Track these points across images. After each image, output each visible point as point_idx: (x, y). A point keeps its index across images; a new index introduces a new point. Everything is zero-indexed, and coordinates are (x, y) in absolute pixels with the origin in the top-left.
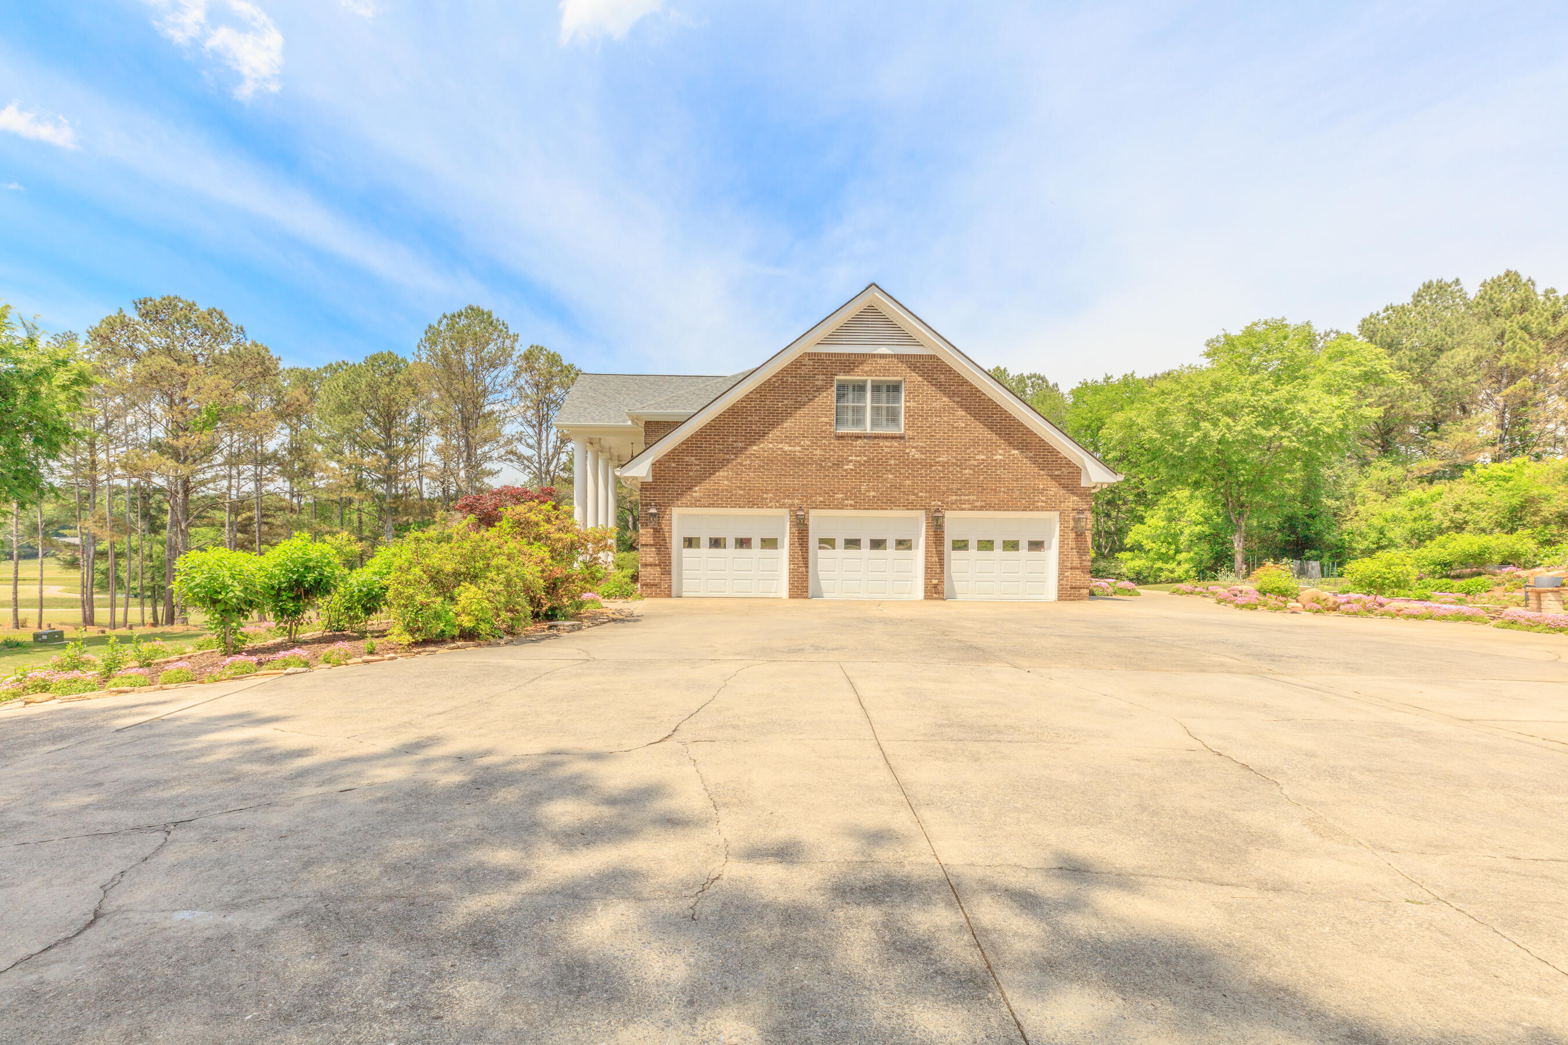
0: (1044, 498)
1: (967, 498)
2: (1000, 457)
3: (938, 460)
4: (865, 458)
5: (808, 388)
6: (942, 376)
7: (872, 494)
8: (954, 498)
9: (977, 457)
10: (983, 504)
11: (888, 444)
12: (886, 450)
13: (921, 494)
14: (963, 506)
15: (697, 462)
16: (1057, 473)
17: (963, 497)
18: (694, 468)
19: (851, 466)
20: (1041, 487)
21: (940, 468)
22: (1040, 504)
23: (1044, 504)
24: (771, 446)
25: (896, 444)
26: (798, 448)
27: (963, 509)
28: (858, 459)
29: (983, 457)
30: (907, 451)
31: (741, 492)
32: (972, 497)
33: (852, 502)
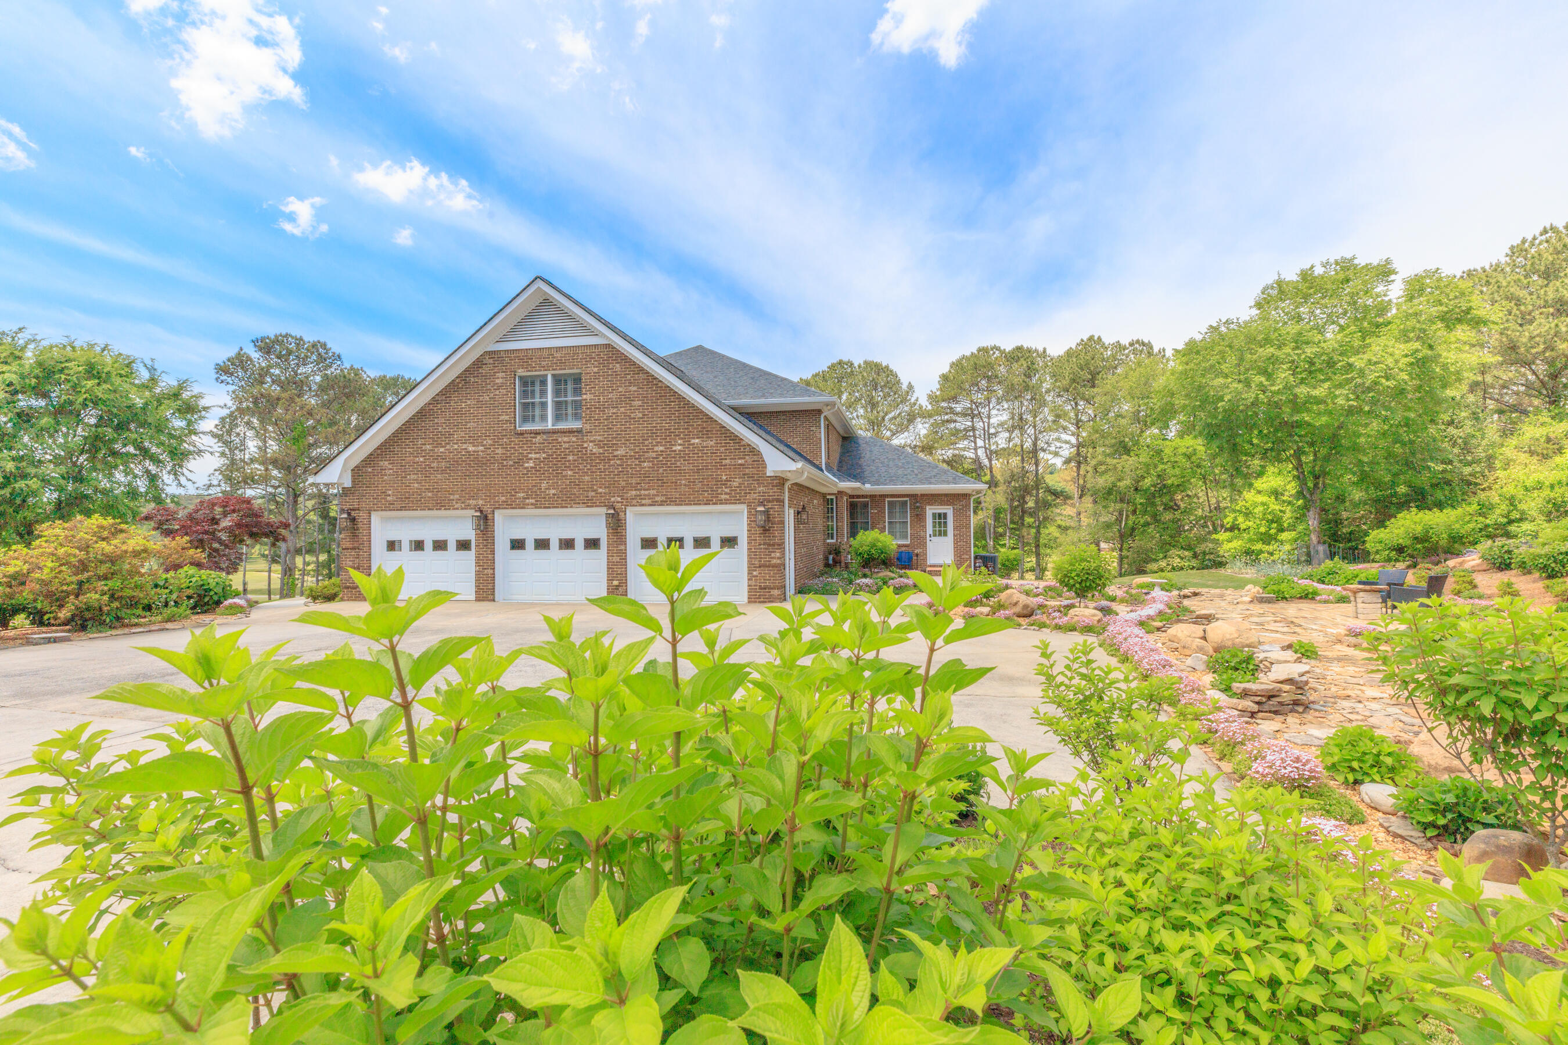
0: (727, 490)
1: (647, 492)
2: (679, 448)
3: (616, 453)
4: (544, 455)
5: (489, 387)
6: (618, 365)
7: (553, 491)
8: (634, 493)
9: (656, 449)
10: (663, 498)
11: (566, 439)
12: (567, 446)
13: (600, 490)
14: (643, 502)
15: (390, 466)
16: (740, 462)
17: (643, 492)
18: (388, 472)
19: (531, 464)
20: (724, 478)
21: (618, 462)
22: (723, 497)
23: (727, 497)
24: (456, 446)
25: (574, 439)
26: (481, 448)
27: (643, 505)
28: (538, 456)
29: (661, 448)
30: (585, 445)
31: (430, 494)
32: (652, 492)
33: (533, 501)
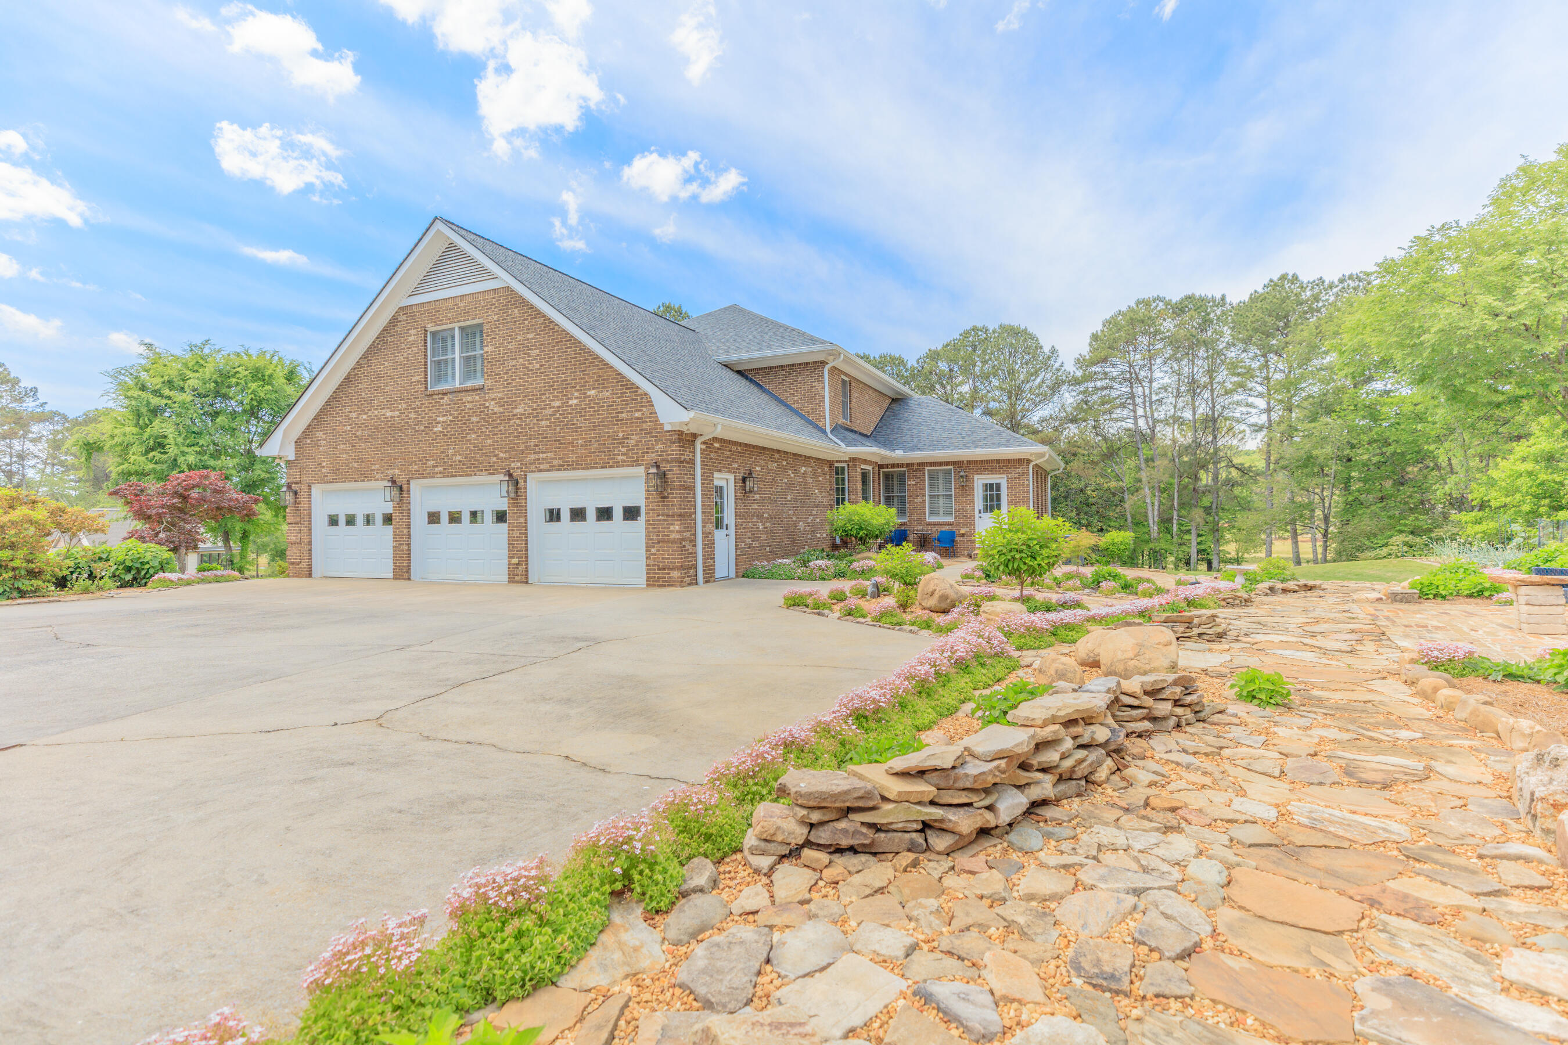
0: (624, 450)
1: (544, 455)
2: (575, 401)
3: (515, 411)
4: (451, 418)
5: (403, 346)
6: (516, 310)
7: (458, 458)
8: (532, 456)
9: (553, 404)
10: (561, 462)
11: (470, 399)
12: (469, 406)
13: (501, 455)
14: (542, 467)
15: (324, 437)
16: (637, 415)
17: (541, 455)
18: (323, 443)
19: (439, 429)
20: (621, 435)
21: (518, 422)
22: (620, 458)
23: (624, 458)
24: (376, 412)
25: (477, 398)
26: (397, 413)
27: (541, 471)
28: (445, 419)
29: (558, 403)
30: (487, 404)
31: (355, 465)
32: (550, 455)
33: (441, 469)
